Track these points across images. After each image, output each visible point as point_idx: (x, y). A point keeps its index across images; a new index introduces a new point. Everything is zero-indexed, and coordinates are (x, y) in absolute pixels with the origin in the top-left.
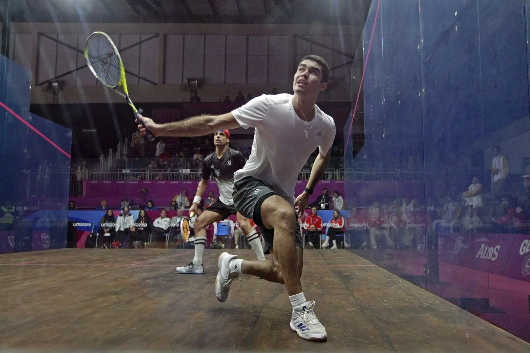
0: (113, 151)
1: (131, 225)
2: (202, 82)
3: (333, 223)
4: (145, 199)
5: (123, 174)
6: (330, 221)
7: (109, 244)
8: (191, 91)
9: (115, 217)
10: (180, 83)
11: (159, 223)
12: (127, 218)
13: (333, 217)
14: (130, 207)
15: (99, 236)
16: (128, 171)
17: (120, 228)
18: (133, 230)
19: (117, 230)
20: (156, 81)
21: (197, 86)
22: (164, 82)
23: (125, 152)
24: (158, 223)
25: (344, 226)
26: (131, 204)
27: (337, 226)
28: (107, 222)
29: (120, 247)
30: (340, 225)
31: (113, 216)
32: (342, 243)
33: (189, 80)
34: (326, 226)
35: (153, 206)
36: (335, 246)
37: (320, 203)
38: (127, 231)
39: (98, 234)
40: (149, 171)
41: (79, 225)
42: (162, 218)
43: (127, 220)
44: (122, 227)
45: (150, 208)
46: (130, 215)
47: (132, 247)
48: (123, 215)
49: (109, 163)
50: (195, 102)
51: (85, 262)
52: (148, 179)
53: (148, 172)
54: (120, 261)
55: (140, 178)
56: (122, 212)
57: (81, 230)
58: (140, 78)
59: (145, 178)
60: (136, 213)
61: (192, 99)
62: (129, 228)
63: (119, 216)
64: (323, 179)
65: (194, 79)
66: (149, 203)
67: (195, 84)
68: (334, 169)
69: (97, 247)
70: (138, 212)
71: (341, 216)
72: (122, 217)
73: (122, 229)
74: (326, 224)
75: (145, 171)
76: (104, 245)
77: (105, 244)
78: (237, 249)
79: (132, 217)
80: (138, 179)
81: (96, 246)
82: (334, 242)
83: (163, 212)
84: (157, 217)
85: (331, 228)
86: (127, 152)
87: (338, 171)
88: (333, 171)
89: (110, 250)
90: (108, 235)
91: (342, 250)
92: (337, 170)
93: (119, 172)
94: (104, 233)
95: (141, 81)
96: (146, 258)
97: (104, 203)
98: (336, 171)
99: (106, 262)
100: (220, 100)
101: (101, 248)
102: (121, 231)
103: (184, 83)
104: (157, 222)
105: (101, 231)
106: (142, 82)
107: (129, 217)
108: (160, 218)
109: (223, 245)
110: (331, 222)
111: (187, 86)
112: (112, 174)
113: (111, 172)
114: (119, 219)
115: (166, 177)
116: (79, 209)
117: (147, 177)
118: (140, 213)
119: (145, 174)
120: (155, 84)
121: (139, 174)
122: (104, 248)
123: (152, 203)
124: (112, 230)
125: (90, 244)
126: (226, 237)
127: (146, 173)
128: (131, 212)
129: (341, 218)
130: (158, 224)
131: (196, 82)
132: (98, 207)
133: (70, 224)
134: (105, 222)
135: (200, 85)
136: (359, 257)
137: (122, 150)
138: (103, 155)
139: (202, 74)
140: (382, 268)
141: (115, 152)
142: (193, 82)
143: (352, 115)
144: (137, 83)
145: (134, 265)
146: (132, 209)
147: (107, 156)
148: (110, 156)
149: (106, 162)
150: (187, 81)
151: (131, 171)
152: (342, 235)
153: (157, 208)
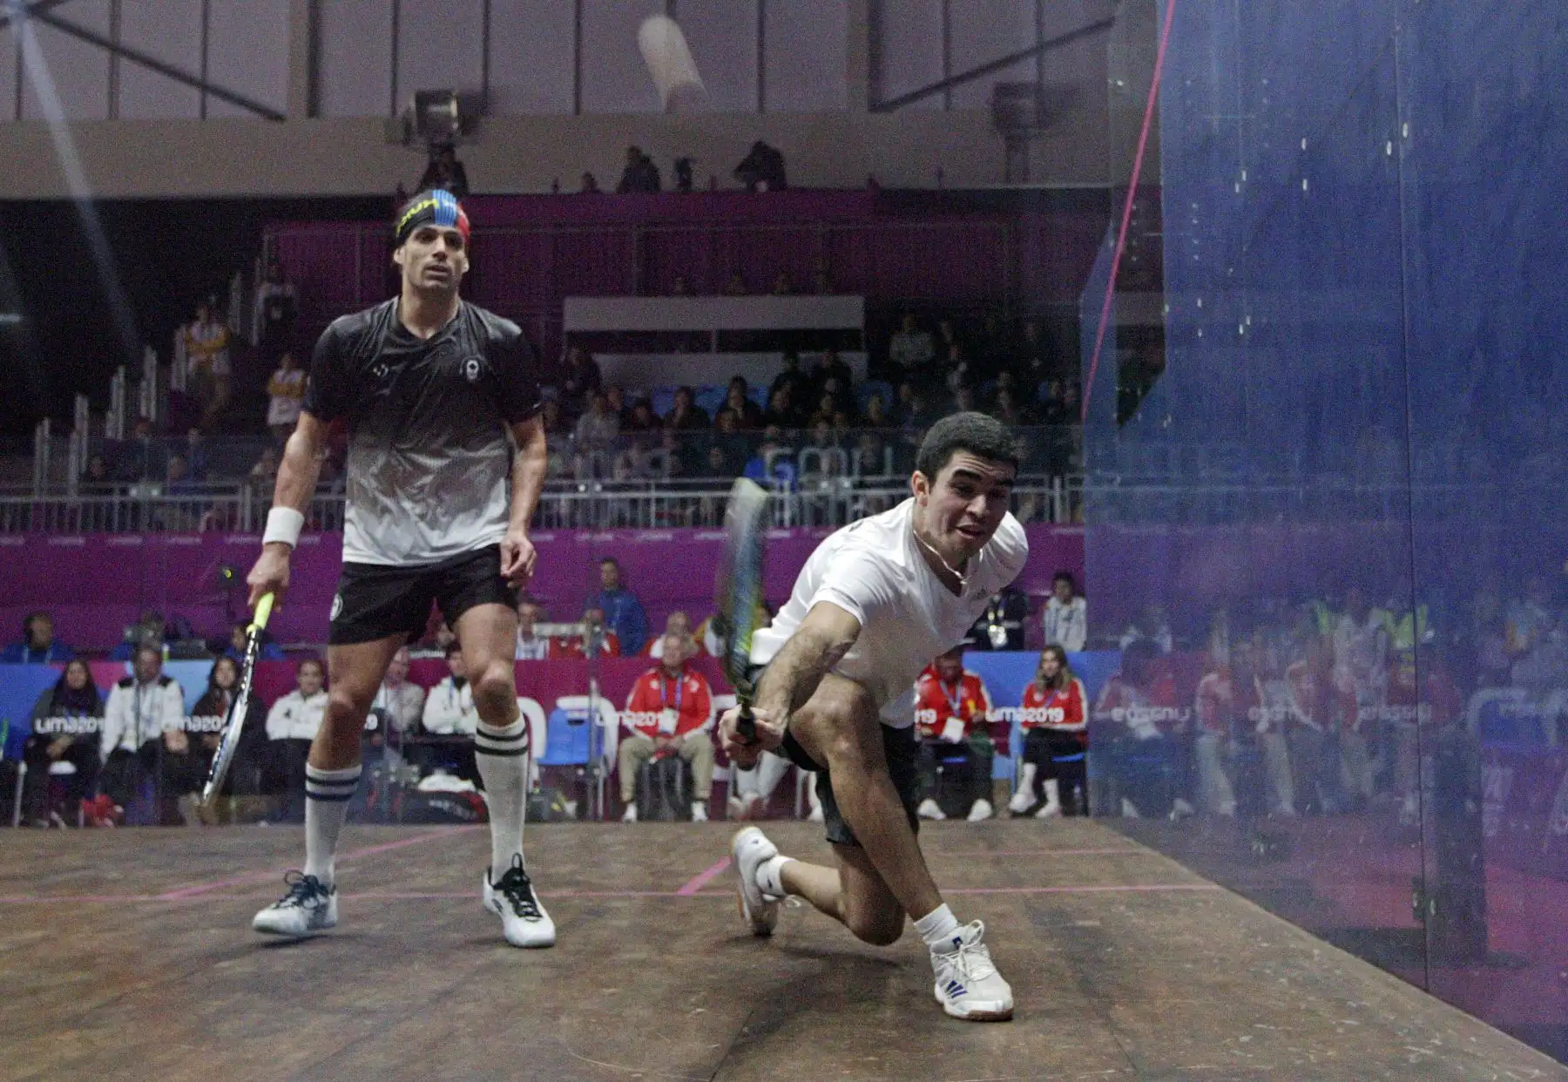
0: (91, 409)
1: (167, 726)
2: (476, 108)
3: (1037, 705)
5: (136, 506)
6: (1024, 699)
7: (75, 808)
9: (100, 690)
10: (387, 111)
11: (293, 714)
12: (154, 693)
14: (166, 649)
15: (27, 776)
16: (155, 493)
17: (121, 738)
18: (177, 744)
19: (107, 746)
20: (279, 103)
21: (455, 126)
22: (313, 110)
23: (148, 408)
24: (288, 714)
25: (1088, 725)
26: (170, 636)
27: (1057, 719)
28: (64, 710)
29: (121, 822)
30: (1073, 716)
31: (90, 686)
33: (424, 99)
34: (1008, 718)
36: (1053, 804)
38: (153, 750)
39: (23, 768)
40: (248, 490)
42: (306, 696)
43: (152, 707)
44: (131, 733)
46: (165, 682)
48: (136, 681)
49: (73, 458)
52: (247, 526)
53: (244, 494)
54: (115, 882)
55: (209, 521)
56: (129, 668)
58: (205, 87)
59: (232, 519)
60: (194, 674)
62: (163, 738)
63: (116, 689)
65: (442, 97)
67: (448, 116)
68: (1046, 477)
69: (23, 824)
70: (205, 666)
72: (129, 692)
73: (130, 745)
75: (232, 490)
76: (55, 816)
77: (59, 811)
78: (629, 822)
79: (173, 688)
80: (202, 527)
81: (18, 816)
82: (1051, 787)
83: (310, 668)
84: (285, 692)
85: (1034, 730)
87: (1063, 486)
89: (77, 835)
90: (64, 768)
91: (1079, 819)
92: (1057, 482)
93: (116, 499)
94: (50, 760)
95: (212, 100)
96: (230, 866)
98: (1051, 486)
100: (556, 187)
101: (41, 827)
102: (127, 753)
103: (400, 112)
104: (285, 711)
105: (38, 749)
106: (218, 107)
107: (159, 690)
108: (295, 694)
109: (570, 807)
110: (1032, 703)
111: (414, 123)
112: (86, 507)
113: (83, 499)
114: (119, 701)
115: (323, 519)
117: (243, 519)
118: (214, 670)
119: (233, 505)
120: (276, 117)
121: (208, 506)
122: (54, 825)
124: (84, 748)
126: (581, 772)
127: (238, 498)
128: (169, 667)
129: (1075, 688)
130: (286, 721)
131: (453, 108)
134: (52, 714)
135: (468, 122)
136: (1145, 850)
137: (132, 401)
138: (46, 423)
139: (479, 72)
140: (1243, 894)
141: (99, 410)
142: (435, 109)
143: (1112, 244)
144: (196, 112)
145: (171, 897)
146: (174, 656)
147: (63, 427)
148: (78, 425)
149: (59, 452)
150: (412, 104)
151: (163, 492)
152: (1078, 757)
153: (286, 652)
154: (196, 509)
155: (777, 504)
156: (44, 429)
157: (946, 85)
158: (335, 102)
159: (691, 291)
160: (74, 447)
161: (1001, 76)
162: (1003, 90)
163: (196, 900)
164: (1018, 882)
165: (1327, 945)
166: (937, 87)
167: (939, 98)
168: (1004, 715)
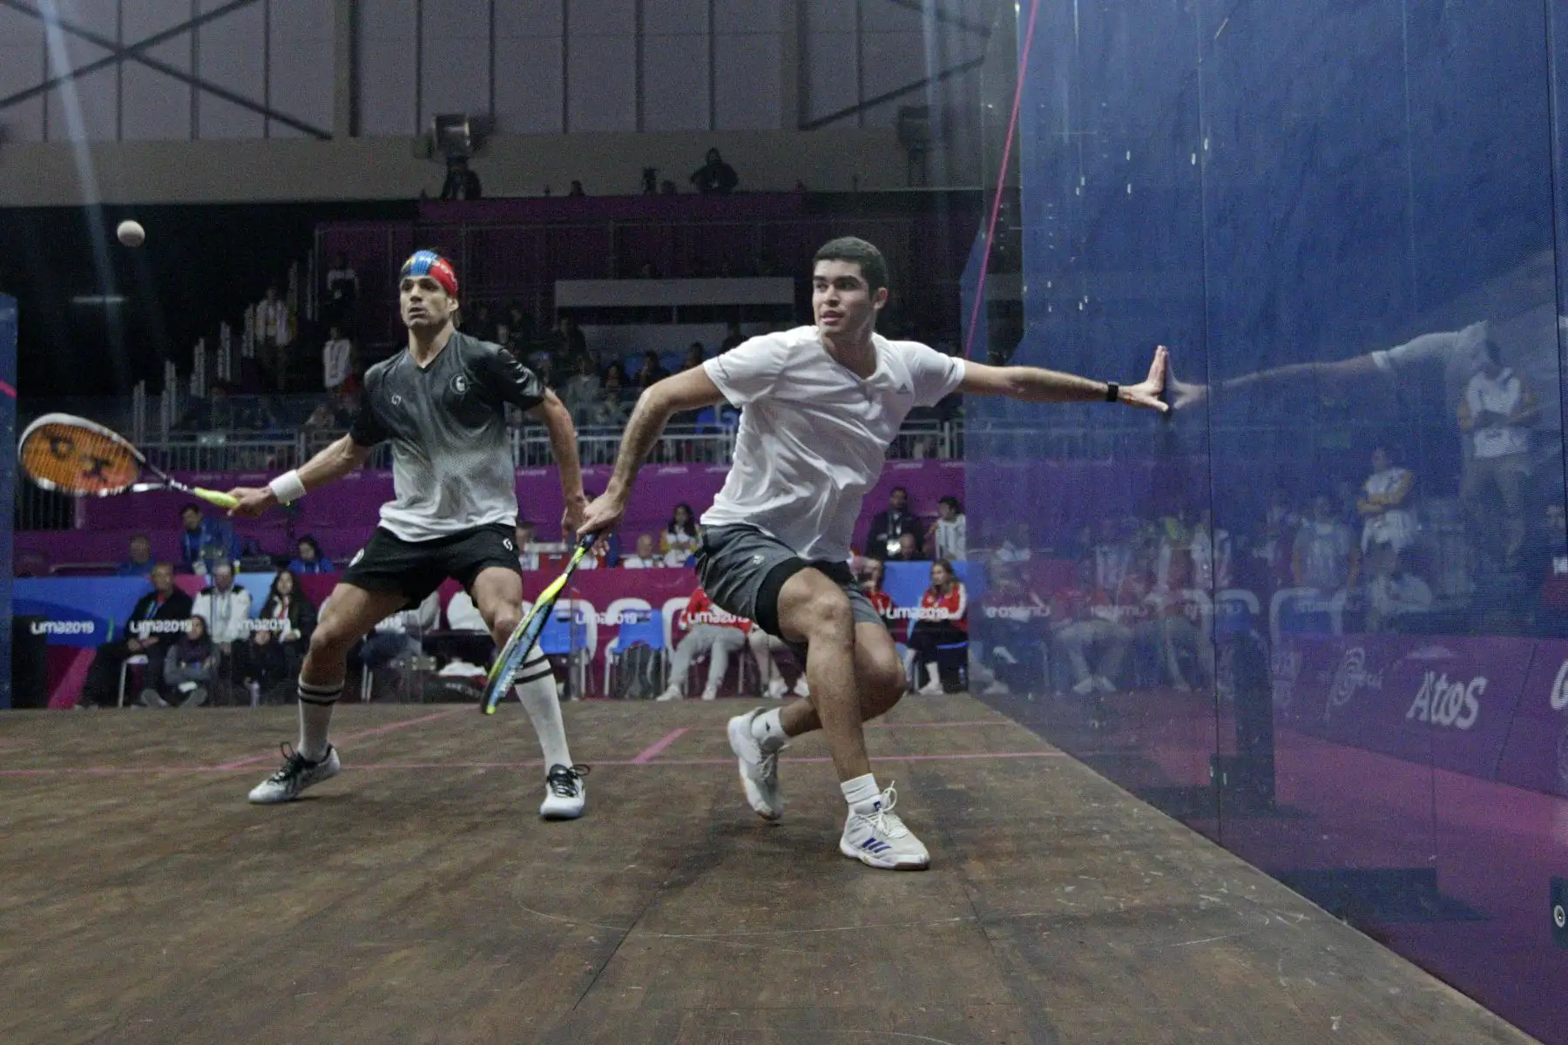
0: (178, 372)
2: (484, 129)
3: (930, 605)
4: (292, 535)
6: (921, 599)
8: (450, 162)
10: (412, 131)
13: (927, 584)
14: (237, 564)
20: (327, 125)
21: (468, 143)
22: (354, 131)
23: (224, 371)
25: (965, 614)
27: (943, 614)
30: (953, 609)
32: (961, 671)
33: (442, 121)
34: (904, 616)
36: (935, 682)
37: (884, 536)
40: (303, 436)
41: (52, 628)
43: (228, 609)
45: (310, 564)
46: (237, 589)
48: (216, 590)
49: (164, 414)
50: (461, 196)
51: (55, 759)
53: (299, 439)
54: (184, 755)
56: (208, 580)
57: (66, 648)
58: (268, 113)
59: (290, 461)
63: (199, 595)
64: (899, 454)
65: (457, 120)
66: (305, 547)
67: (462, 135)
68: (937, 421)
71: (957, 580)
72: (207, 598)
75: (291, 437)
79: (244, 595)
82: (932, 668)
85: (922, 624)
86: (228, 374)
87: (951, 429)
88: (933, 427)
91: (962, 695)
92: (947, 425)
95: (273, 123)
97: (139, 546)
98: (942, 429)
99: (133, 759)
100: (547, 191)
103: (424, 130)
106: (279, 130)
107: (233, 596)
110: (926, 605)
111: (435, 139)
113: (175, 444)
116: (62, 573)
117: (298, 459)
118: (277, 580)
119: (291, 448)
120: (324, 137)
123: (314, 544)
127: (295, 443)
128: (240, 578)
129: (956, 589)
131: (466, 129)
133: (20, 628)
135: (478, 138)
136: (1010, 722)
137: (211, 367)
138: (142, 383)
139: (486, 97)
140: (1083, 760)
141: (185, 370)
142: (454, 129)
143: (984, 236)
144: (260, 133)
145: (225, 769)
146: (243, 570)
147: (155, 389)
148: (167, 384)
149: (153, 410)
150: (434, 126)
152: (960, 645)
155: (725, 445)
156: (140, 391)
157: (862, 106)
158: (371, 122)
159: (656, 274)
160: (164, 403)
161: (906, 100)
162: (906, 112)
163: (246, 770)
164: (907, 751)
165: (1144, 804)
166: (854, 109)
167: (855, 118)
168: (901, 613)
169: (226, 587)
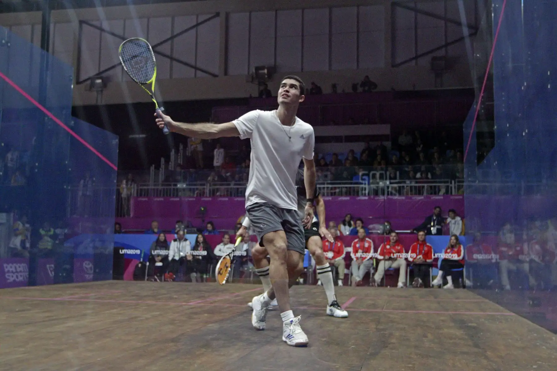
0: (165, 161)
1: (187, 253)
2: (272, 71)
3: (449, 253)
4: (203, 221)
5: (177, 189)
6: (443, 251)
7: (161, 276)
8: (260, 84)
9: (168, 243)
10: (246, 73)
11: (222, 251)
12: (183, 243)
13: (448, 245)
14: (186, 231)
15: (149, 266)
16: (184, 186)
17: (174, 256)
18: (190, 258)
19: (170, 258)
20: (216, 71)
21: (266, 76)
22: (226, 73)
23: (180, 161)
24: (220, 250)
25: (464, 258)
26: (187, 227)
27: (455, 257)
28: (159, 248)
29: (174, 280)
30: (459, 255)
31: (165, 241)
32: (460, 280)
33: (257, 69)
34: (438, 257)
35: (214, 229)
36: (450, 284)
37: (429, 226)
38: (183, 260)
39: (148, 264)
40: (208, 185)
42: (225, 244)
43: (182, 247)
44: (177, 255)
45: (210, 232)
46: (186, 240)
47: (190, 280)
48: (178, 240)
49: (160, 176)
50: (264, 97)
51: (134, 298)
52: (208, 195)
53: (207, 186)
54: (176, 298)
55: (197, 193)
56: (176, 236)
57: (129, 259)
58: (196, 68)
59: (204, 193)
60: (192, 238)
61: (261, 93)
62: (186, 257)
63: (173, 242)
64: (433, 193)
65: (263, 68)
66: (209, 225)
67: (264, 73)
68: (449, 180)
69: (148, 280)
70: (195, 236)
71: (460, 244)
72: (176, 243)
73: (177, 258)
74: (439, 254)
75: (204, 185)
76: (156, 277)
77: (157, 276)
78: (319, 285)
79: (188, 242)
80: (195, 195)
81: (146, 277)
82: (449, 278)
83: (227, 236)
84: (219, 243)
85: (445, 260)
86: (182, 162)
87: (455, 183)
88: (447, 182)
89: (163, 284)
90: (159, 264)
92: (453, 182)
93: (172, 187)
94: (155, 262)
96: (206, 295)
97: (155, 224)
98: (451, 183)
99: (159, 299)
101: (152, 281)
102: (175, 260)
103: (251, 73)
104: (219, 249)
105: (152, 260)
106: (199, 73)
108: (222, 244)
109: (301, 280)
110: (446, 252)
111: (255, 76)
112: (164, 189)
113: (163, 187)
114: (174, 245)
115: (229, 192)
116: (126, 232)
117: (207, 193)
119: (204, 189)
120: (215, 76)
121: (197, 189)
122: (156, 280)
123: (212, 224)
124: (165, 259)
125: (139, 275)
126: (306, 270)
127: (205, 187)
129: (460, 247)
130: (219, 252)
131: (266, 71)
132: (148, 230)
133: (116, 251)
134: (156, 249)
135: (270, 75)
136: (487, 301)
137: (176, 159)
138: (153, 166)
139: (273, 60)
141: (168, 161)
142: (261, 72)
143: (475, 107)
144: (193, 75)
145: (192, 304)
146: (188, 233)
147: (158, 167)
148: (162, 167)
149: (156, 175)
150: (254, 71)
151: (187, 185)
152: (460, 269)
153: (219, 232)
154: (194, 190)
155: (364, 189)
156: (152, 168)
157: (416, 58)
158: (232, 70)
159: (336, 124)
160: (160, 172)
161: (434, 54)
162: (434, 59)
164: (446, 310)
166: (413, 59)
167: (414, 61)
168: (438, 256)
169: (182, 239)
